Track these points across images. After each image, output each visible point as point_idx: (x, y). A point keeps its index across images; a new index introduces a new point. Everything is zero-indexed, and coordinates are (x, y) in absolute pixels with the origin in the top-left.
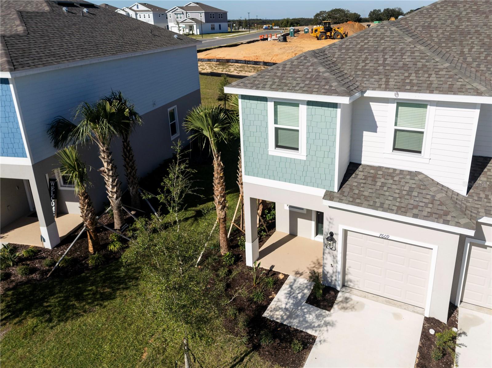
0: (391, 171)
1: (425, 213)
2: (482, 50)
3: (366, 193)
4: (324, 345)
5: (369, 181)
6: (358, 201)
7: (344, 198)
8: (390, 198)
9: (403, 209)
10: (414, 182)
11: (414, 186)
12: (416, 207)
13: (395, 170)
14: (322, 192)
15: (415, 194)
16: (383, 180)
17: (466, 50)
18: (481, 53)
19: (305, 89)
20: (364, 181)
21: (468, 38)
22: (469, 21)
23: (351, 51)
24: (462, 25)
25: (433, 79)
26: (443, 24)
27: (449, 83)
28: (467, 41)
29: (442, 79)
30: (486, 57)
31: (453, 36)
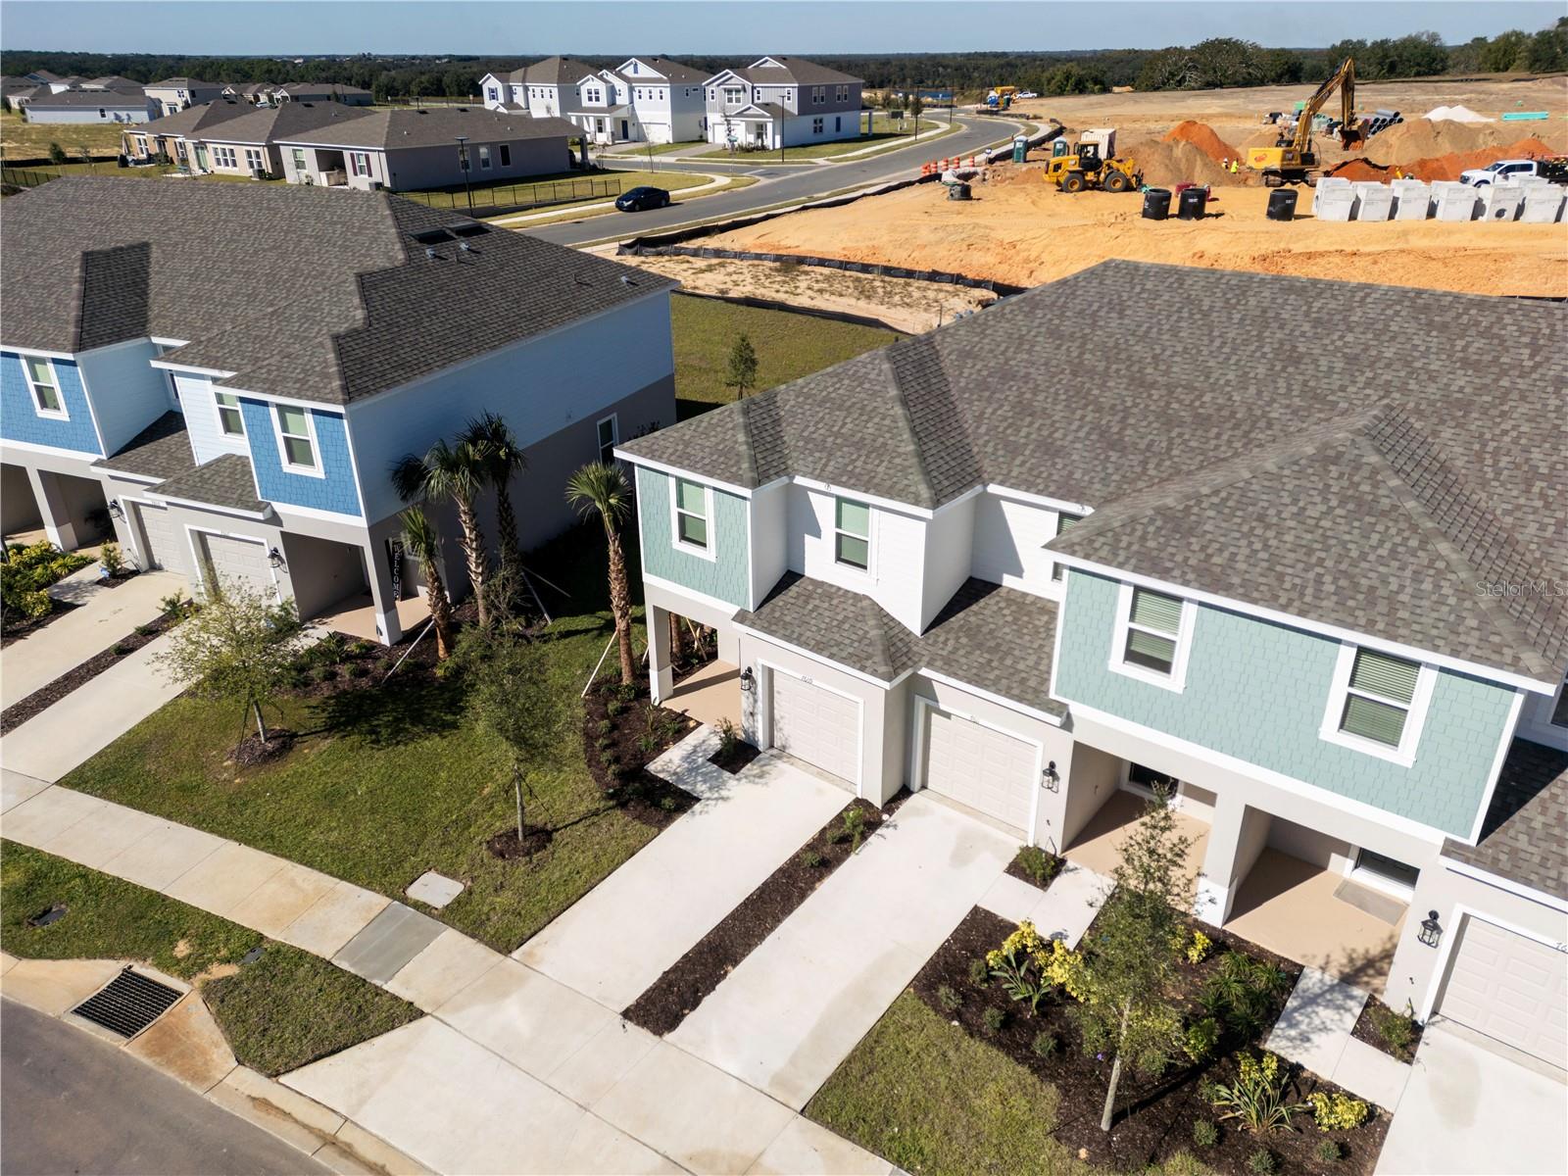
0: (833, 590)
1: (844, 654)
2: (1010, 414)
3: (788, 619)
4: (704, 816)
5: (800, 602)
6: (774, 628)
7: (759, 622)
8: (814, 629)
9: (821, 646)
10: (853, 609)
11: (851, 615)
12: (838, 644)
13: (839, 589)
14: (734, 609)
15: (846, 626)
16: (817, 602)
17: (989, 410)
18: (1006, 419)
19: (708, 468)
20: (793, 601)
21: (1006, 387)
22: (1029, 352)
23: (810, 401)
24: (1015, 359)
25: (881, 469)
26: (991, 351)
27: (895, 479)
28: (1002, 392)
29: (891, 472)
30: (1006, 429)
31: (990, 379)
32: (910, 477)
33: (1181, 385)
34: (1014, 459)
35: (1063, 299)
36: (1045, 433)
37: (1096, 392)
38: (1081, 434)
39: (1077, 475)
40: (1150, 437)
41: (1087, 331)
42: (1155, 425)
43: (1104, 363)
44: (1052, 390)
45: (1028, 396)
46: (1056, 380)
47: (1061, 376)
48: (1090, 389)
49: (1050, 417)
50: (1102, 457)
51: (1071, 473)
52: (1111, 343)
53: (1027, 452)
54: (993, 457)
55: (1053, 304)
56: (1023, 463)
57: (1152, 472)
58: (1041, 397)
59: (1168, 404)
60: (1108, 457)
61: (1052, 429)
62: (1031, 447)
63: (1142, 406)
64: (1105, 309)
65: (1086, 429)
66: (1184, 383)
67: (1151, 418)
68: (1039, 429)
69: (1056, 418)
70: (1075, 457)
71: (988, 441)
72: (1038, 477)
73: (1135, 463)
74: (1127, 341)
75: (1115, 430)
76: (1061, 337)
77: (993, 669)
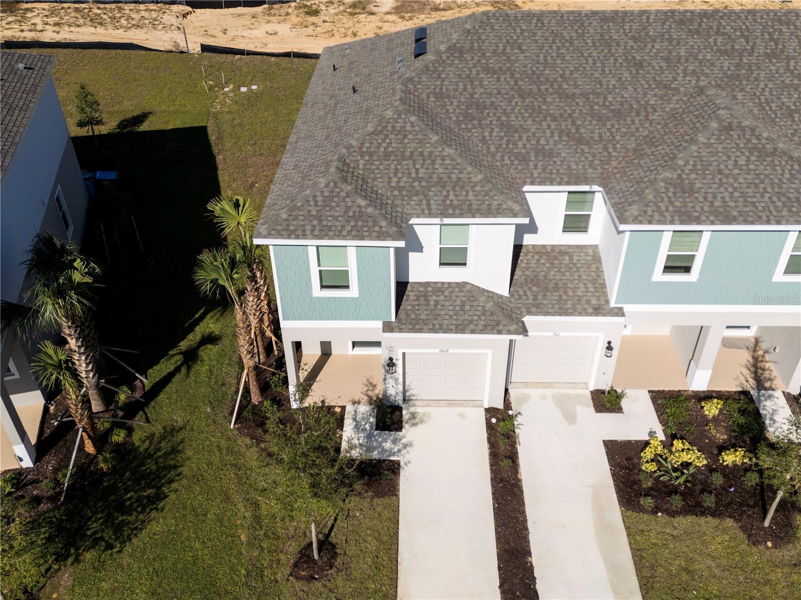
0: (440, 285)
1: (480, 327)
2: (502, 134)
3: (423, 317)
4: (410, 465)
5: (422, 302)
6: (418, 327)
7: (403, 326)
8: (447, 317)
9: (461, 327)
10: (462, 294)
11: (464, 299)
12: (471, 322)
13: (443, 283)
14: (379, 324)
15: (467, 308)
16: (434, 298)
17: (487, 134)
18: (501, 139)
20: (417, 303)
21: (485, 115)
22: (482, 86)
23: (375, 158)
24: (476, 93)
25: (471, 197)
26: (456, 90)
27: (487, 203)
28: (485, 119)
29: (480, 197)
30: (507, 145)
31: (470, 111)
32: (496, 198)
33: (591, 93)
34: (528, 165)
35: (476, 44)
36: (534, 142)
37: (544, 107)
38: (556, 138)
39: (574, 167)
40: (597, 131)
41: (508, 65)
42: (594, 122)
43: (535, 86)
44: (516, 111)
45: (504, 118)
46: (513, 103)
47: (515, 100)
48: (539, 107)
49: (529, 130)
50: (579, 150)
51: (569, 166)
52: (529, 72)
53: (533, 158)
54: (514, 167)
55: (472, 47)
56: (536, 167)
57: (614, 154)
58: (513, 118)
59: (591, 107)
60: (583, 150)
61: (536, 139)
62: (532, 154)
63: (578, 111)
64: (508, 48)
65: (556, 134)
66: (590, 91)
67: (589, 118)
68: (529, 141)
69: (532, 130)
70: (563, 155)
71: (502, 157)
72: (551, 173)
73: (601, 150)
74: (538, 68)
75: (573, 130)
76: (495, 73)
77: (566, 301)
